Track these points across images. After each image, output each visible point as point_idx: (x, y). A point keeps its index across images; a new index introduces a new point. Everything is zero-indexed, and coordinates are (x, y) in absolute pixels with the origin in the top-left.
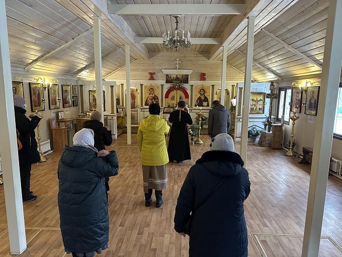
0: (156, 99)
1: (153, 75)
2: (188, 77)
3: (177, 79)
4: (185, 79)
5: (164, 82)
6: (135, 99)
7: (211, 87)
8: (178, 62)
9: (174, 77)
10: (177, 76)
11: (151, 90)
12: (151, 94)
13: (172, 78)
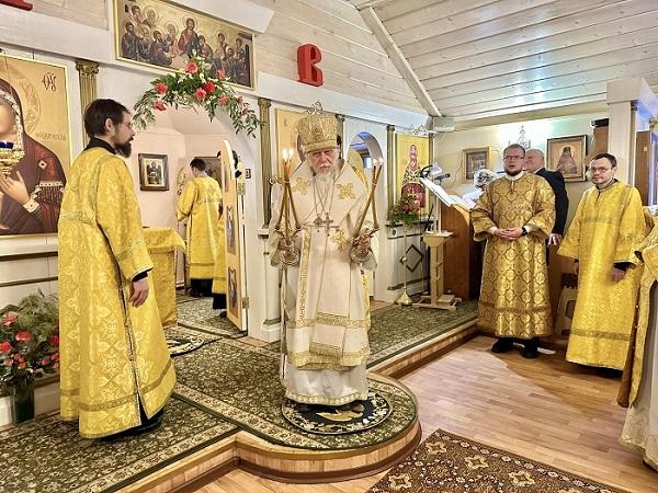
0: (42, 175)
2: (248, 51)
3: (193, 42)
4: (238, 59)
9: (171, 28)
10: (190, 23)
13: (162, 30)
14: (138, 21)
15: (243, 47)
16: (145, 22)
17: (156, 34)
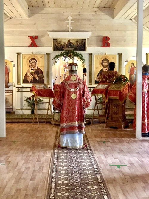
0: (39, 73)
1: (36, 41)
2: (85, 43)
3: (69, 44)
4: (81, 45)
5: (50, 49)
6: (8, 74)
7: (117, 56)
8: (70, 22)
9: (65, 43)
10: (69, 41)
11: (33, 61)
12: (33, 66)
13: (62, 44)
14: (57, 43)
15: (83, 42)
16: (59, 43)
17: (61, 45)
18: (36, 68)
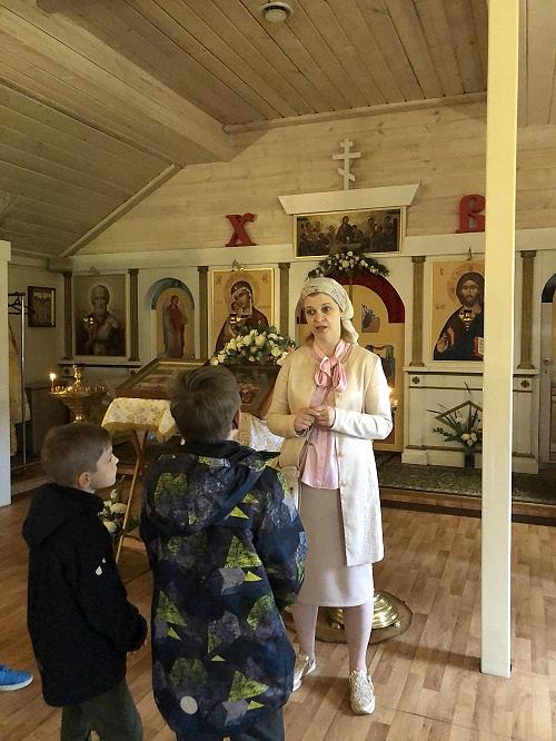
2: (396, 222)
3: (347, 231)
4: (385, 230)
5: (285, 250)
9: (331, 228)
10: (346, 219)
11: (240, 291)
12: (240, 305)
13: (324, 231)
14: (310, 231)
15: (392, 221)
16: (314, 230)
17: (320, 235)
18: (250, 312)
